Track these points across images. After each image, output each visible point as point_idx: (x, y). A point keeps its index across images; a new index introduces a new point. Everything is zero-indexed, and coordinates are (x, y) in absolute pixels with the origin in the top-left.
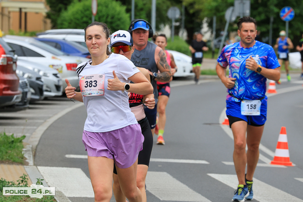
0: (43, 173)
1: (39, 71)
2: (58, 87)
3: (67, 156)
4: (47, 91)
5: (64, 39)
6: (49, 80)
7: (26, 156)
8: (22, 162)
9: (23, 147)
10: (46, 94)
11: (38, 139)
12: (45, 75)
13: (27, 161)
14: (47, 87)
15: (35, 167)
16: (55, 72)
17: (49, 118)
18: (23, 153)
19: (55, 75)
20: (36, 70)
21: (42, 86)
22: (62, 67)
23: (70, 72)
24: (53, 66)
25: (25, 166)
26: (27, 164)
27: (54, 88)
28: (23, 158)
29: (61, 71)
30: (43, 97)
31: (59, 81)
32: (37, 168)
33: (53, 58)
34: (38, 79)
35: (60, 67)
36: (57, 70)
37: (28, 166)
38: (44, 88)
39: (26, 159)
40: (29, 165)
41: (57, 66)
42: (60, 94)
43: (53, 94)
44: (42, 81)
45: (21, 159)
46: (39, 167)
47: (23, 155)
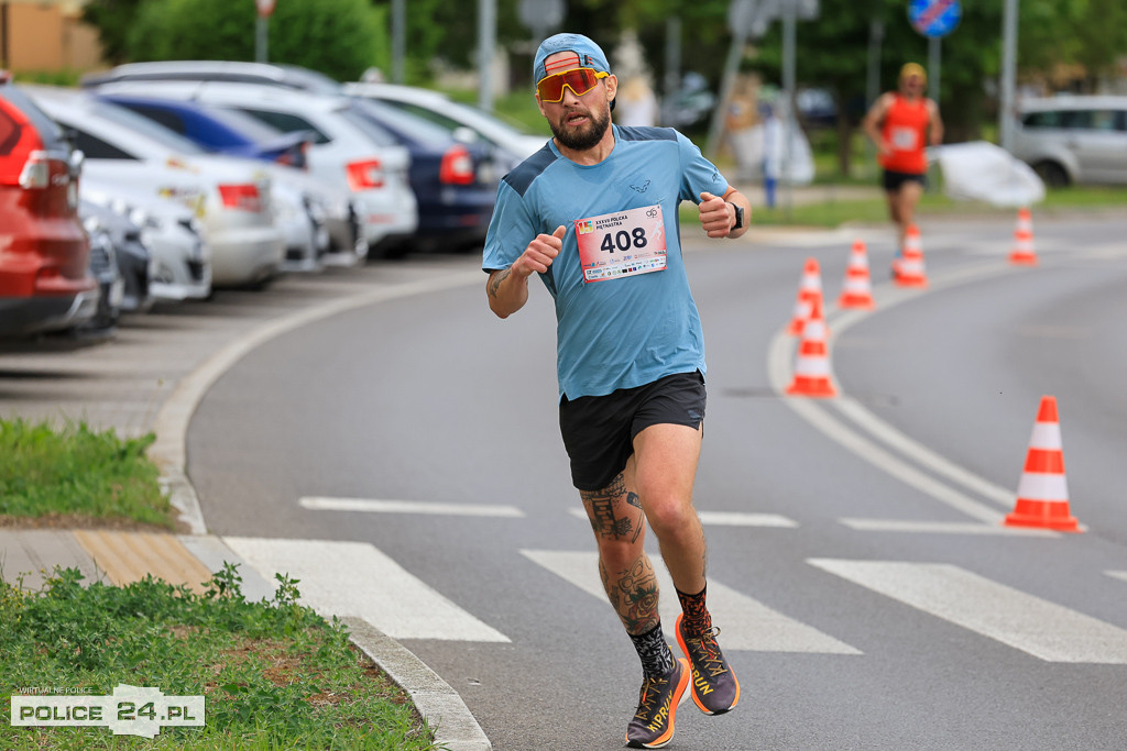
0: (251, 558)
1: (129, 211)
2: (195, 268)
3: (307, 502)
4: (159, 280)
5: (193, 99)
6: (165, 242)
7: (177, 502)
8: (165, 521)
9: (158, 473)
10: (158, 290)
11: (179, 446)
12: (151, 223)
13: (183, 518)
14: (163, 267)
15: (214, 539)
16: (185, 213)
17: (188, 373)
18: (164, 491)
19: (186, 225)
20: (119, 207)
21: (145, 263)
22: (203, 198)
23: (233, 214)
24: (172, 192)
25: (182, 538)
26: (185, 529)
27: (181, 271)
28: (166, 507)
29: (201, 211)
30: (148, 303)
31: (199, 245)
32: (224, 543)
33: (173, 164)
34: (132, 237)
35: (196, 198)
36: (188, 204)
37: (190, 538)
38: (153, 270)
39: (178, 512)
40: (194, 531)
41: (186, 193)
42: (201, 290)
43: (177, 291)
44: (143, 248)
45: (161, 512)
46: (231, 541)
47: (166, 500)
